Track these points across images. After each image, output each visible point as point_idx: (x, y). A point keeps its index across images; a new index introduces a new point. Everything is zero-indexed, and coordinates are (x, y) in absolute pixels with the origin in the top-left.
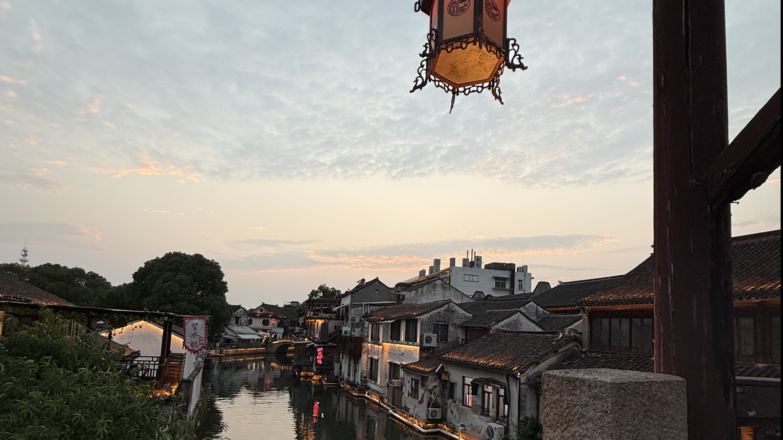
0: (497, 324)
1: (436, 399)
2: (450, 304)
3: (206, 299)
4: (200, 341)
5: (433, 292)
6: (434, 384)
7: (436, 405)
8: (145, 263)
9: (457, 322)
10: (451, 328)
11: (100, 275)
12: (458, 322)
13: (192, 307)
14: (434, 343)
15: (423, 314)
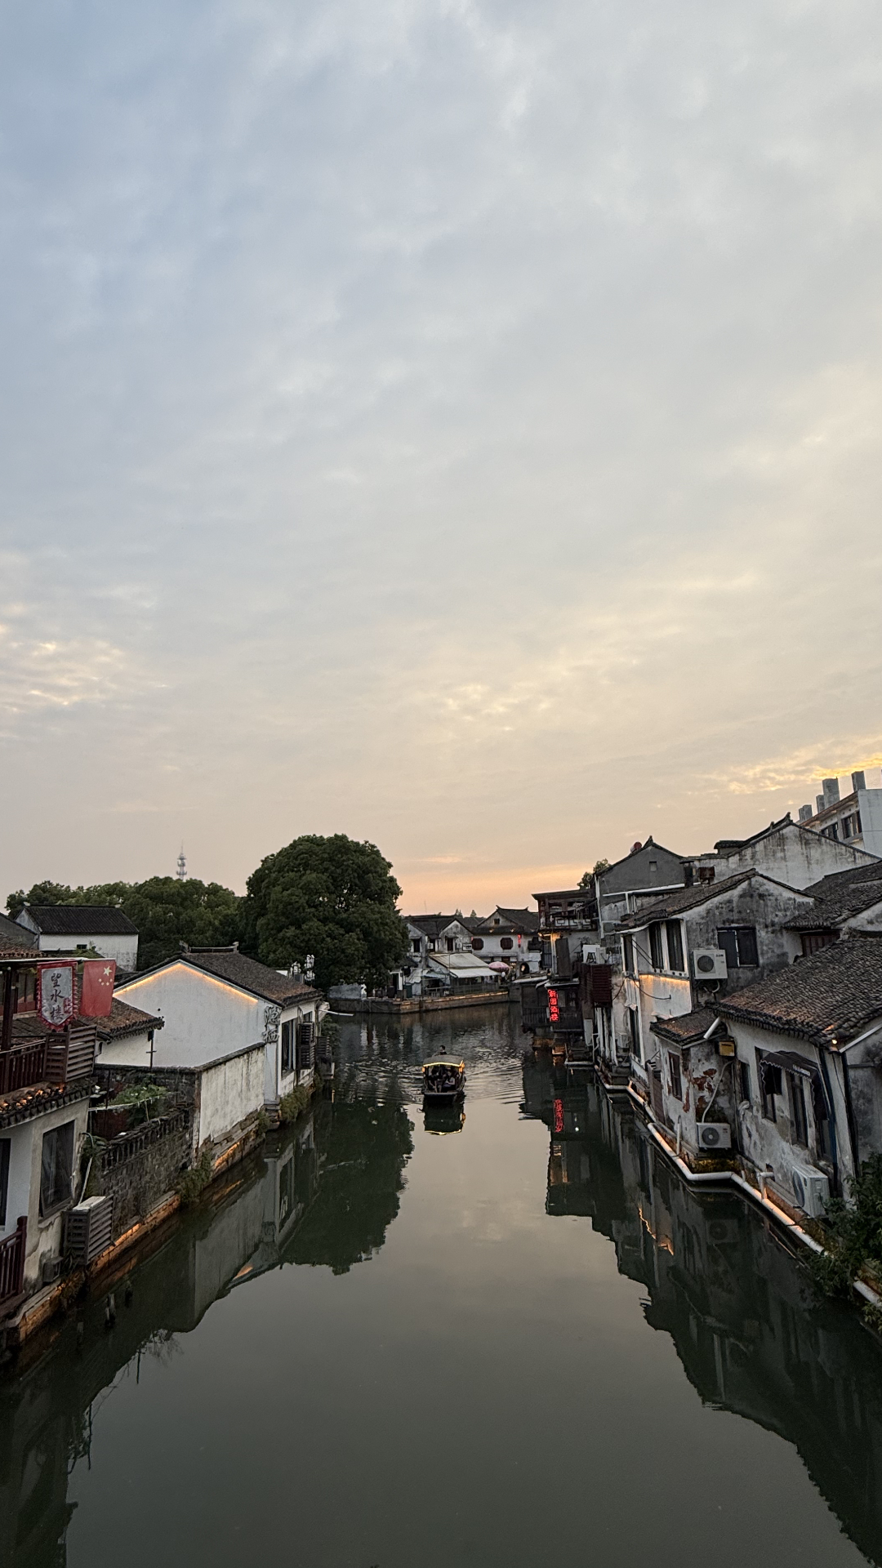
0: (854, 916)
1: (714, 1102)
2: (753, 880)
3: (354, 913)
4: (65, 1006)
5: (780, 855)
6: (707, 1066)
7: (715, 1115)
8: (262, 861)
9: (776, 920)
10: (762, 935)
11: (224, 888)
12: (779, 918)
13: (330, 929)
14: (720, 971)
15: (690, 907)
